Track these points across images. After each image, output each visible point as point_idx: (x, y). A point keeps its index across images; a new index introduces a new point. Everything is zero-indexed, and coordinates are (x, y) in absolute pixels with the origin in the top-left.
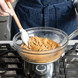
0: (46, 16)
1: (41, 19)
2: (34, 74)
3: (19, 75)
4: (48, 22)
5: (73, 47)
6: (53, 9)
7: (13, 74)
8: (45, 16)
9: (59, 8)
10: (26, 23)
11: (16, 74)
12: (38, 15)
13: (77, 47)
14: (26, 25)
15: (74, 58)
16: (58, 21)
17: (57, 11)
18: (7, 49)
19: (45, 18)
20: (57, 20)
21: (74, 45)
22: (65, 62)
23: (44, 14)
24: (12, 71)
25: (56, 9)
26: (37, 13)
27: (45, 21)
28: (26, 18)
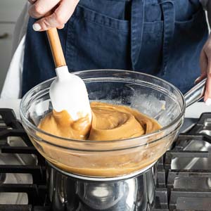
0: (136, 25)
1: (120, 36)
2: (80, 203)
3: (36, 207)
4: (139, 42)
5: (195, 125)
6: (154, 5)
7: (18, 204)
8: (132, 25)
9: (170, 3)
10: (73, 47)
11: (27, 203)
12: (112, 23)
13: (206, 124)
14: (72, 54)
15: (195, 159)
16: (167, 42)
17: (165, 12)
18: (4, 125)
19: (133, 31)
20: (167, 39)
21: (199, 117)
22: (172, 171)
23: (132, 20)
24: (17, 193)
25: (164, 6)
26: (110, 19)
27: (132, 39)
28: (75, 32)
